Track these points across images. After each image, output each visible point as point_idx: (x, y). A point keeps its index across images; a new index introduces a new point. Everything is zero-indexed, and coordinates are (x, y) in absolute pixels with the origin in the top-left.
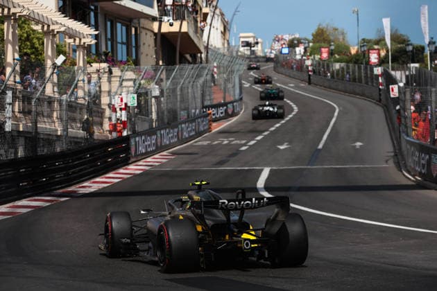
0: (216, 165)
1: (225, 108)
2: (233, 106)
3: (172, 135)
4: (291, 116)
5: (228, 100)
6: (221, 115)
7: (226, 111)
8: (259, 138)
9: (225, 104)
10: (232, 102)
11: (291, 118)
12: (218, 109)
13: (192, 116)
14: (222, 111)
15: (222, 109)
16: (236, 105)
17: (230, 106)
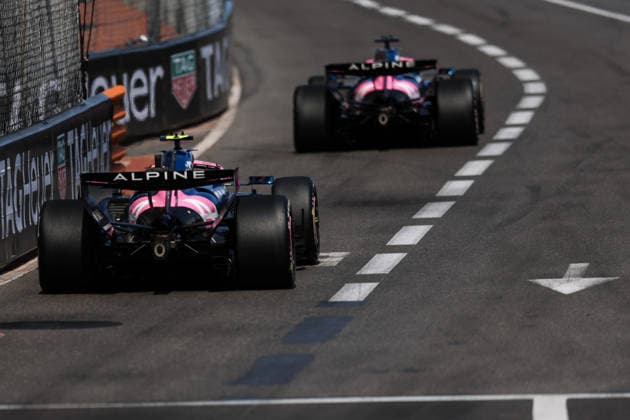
0: (240, 381)
1: (159, 72)
2: (200, 64)
4: (521, 118)
5: (169, 36)
6: (141, 115)
7: (164, 85)
8: (411, 236)
9: (159, 56)
10: (195, 44)
11: (529, 129)
12: (125, 76)
13: (38, 115)
14: (143, 91)
15: (144, 80)
16: (213, 58)
17: (183, 63)
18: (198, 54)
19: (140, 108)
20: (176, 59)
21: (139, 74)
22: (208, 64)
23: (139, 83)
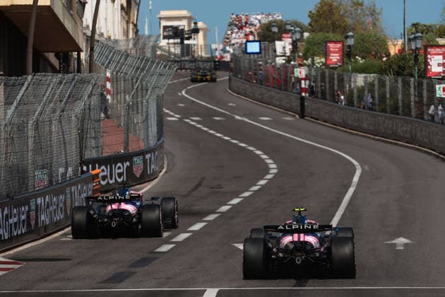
0: (104, 282)
1: (128, 163)
2: (145, 161)
3: (15, 220)
5: (133, 147)
6: (120, 180)
7: (129, 169)
8: (197, 227)
9: (127, 157)
10: (142, 153)
11: (263, 187)
12: (114, 166)
13: (58, 180)
14: (121, 171)
15: (121, 166)
16: (150, 159)
17: (138, 160)
18: (144, 157)
19: (120, 177)
20: (135, 159)
21: (119, 164)
22: (148, 161)
23: (119, 168)
